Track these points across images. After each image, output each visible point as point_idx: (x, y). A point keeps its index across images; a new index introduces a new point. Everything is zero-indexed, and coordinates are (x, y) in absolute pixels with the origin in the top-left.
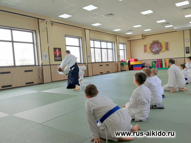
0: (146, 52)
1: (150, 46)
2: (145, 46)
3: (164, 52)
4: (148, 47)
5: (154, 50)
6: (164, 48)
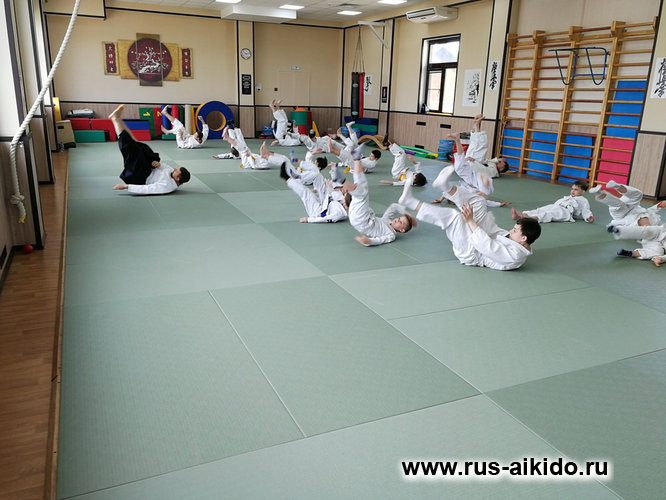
0: (115, 71)
1: (129, 53)
2: (107, 46)
3: (176, 80)
4: (122, 54)
5: (144, 69)
6: (177, 68)
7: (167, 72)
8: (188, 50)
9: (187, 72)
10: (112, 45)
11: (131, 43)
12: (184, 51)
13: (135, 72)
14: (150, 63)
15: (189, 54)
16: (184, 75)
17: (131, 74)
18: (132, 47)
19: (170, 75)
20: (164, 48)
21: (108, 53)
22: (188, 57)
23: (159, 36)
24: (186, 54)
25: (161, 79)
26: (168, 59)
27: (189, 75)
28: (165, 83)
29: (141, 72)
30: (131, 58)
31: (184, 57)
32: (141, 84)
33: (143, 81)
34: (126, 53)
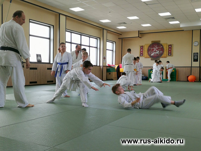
0: (142, 55)
2: (141, 47)
3: (165, 57)
4: (146, 49)
5: (153, 54)
6: (166, 53)
7: (161, 54)
8: (171, 45)
9: (170, 53)
10: (143, 46)
11: (149, 45)
12: (169, 45)
13: (150, 55)
14: (155, 52)
15: (171, 46)
16: (169, 55)
17: (148, 56)
18: (150, 46)
19: (163, 55)
20: (161, 45)
21: (141, 49)
22: (171, 48)
23: (160, 41)
24: (170, 47)
25: (159, 57)
26: (162, 49)
27: (171, 55)
28: (161, 59)
29: (152, 55)
30: (149, 50)
31: (169, 48)
32: (151, 60)
33: (153, 59)
34: (147, 49)
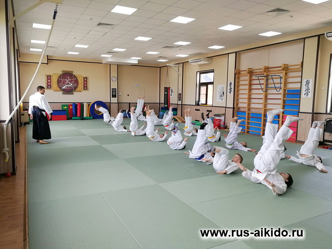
0: (51, 88)
2: (48, 76)
3: (80, 91)
4: (54, 80)
5: (65, 86)
6: (81, 86)
7: (76, 88)
8: (86, 78)
9: (85, 88)
10: (50, 76)
11: (59, 75)
12: (84, 78)
13: (60, 88)
14: (68, 84)
16: (84, 89)
17: (59, 89)
18: (60, 77)
19: (77, 89)
20: (75, 77)
21: (48, 79)
22: (86, 81)
23: (72, 72)
24: (86, 79)
25: (72, 91)
26: (77, 82)
27: (87, 89)
28: (75, 93)
29: (63, 88)
30: (59, 82)
31: (84, 81)
32: (63, 94)
33: (64, 92)
34: (57, 79)
